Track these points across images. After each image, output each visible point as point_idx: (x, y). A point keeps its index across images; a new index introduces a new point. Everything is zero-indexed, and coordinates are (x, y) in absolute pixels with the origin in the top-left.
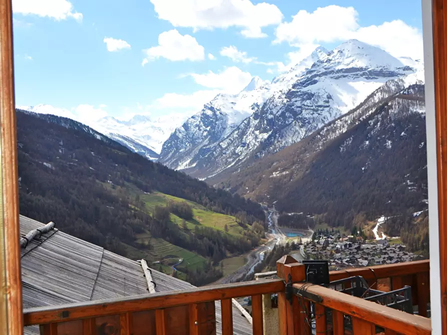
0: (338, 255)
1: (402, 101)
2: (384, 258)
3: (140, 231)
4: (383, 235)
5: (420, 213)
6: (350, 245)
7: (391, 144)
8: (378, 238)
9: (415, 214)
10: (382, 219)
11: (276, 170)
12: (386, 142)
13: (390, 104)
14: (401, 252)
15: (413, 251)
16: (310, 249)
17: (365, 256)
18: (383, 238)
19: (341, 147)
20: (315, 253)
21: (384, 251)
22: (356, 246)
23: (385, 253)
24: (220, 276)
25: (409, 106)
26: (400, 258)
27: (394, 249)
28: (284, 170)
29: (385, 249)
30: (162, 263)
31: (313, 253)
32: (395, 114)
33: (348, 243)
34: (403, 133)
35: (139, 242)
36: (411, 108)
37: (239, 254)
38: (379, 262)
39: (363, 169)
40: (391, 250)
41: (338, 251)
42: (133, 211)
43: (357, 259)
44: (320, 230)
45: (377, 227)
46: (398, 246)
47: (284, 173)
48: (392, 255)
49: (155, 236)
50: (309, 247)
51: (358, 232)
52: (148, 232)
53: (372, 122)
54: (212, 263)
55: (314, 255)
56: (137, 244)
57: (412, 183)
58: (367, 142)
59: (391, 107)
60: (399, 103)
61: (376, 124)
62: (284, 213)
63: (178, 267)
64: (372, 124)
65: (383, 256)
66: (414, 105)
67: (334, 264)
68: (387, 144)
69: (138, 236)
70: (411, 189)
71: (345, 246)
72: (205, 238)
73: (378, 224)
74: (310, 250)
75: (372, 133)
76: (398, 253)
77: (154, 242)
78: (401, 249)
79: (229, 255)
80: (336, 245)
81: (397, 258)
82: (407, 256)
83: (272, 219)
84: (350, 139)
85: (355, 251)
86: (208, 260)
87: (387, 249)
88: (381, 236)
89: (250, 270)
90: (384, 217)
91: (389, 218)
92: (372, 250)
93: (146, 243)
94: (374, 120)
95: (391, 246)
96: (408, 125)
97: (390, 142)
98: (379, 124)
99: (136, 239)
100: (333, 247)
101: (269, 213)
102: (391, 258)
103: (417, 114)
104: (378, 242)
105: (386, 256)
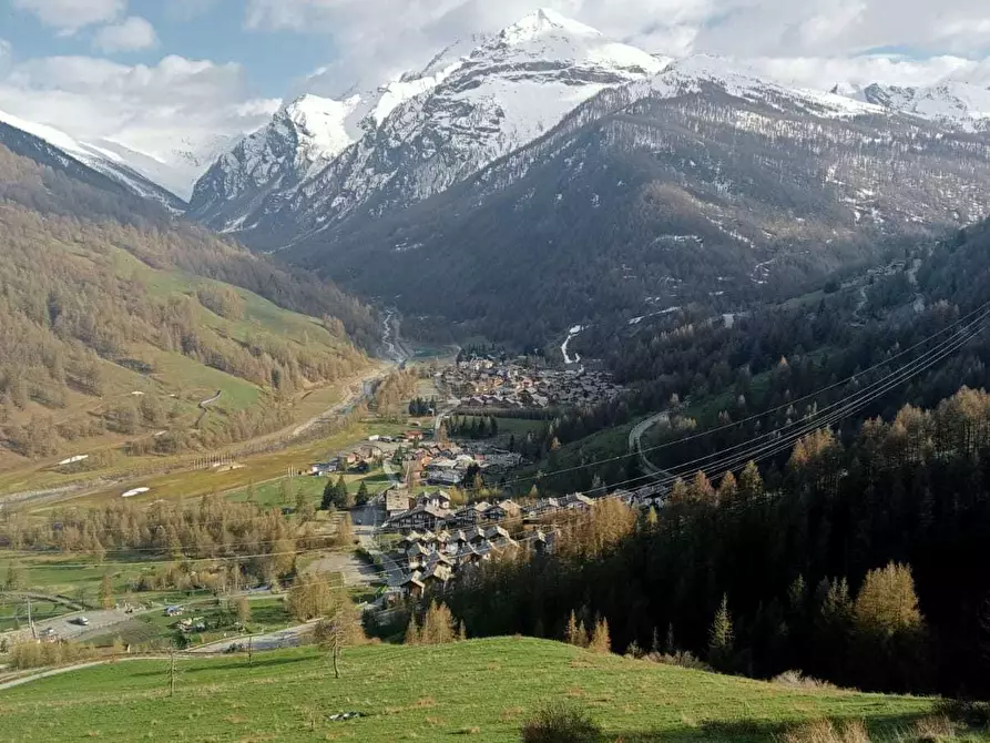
0: (499, 388)
1: (623, 127)
2: (576, 393)
4: (576, 355)
5: (639, 319)
7: (599, 200)
8: (568, 361)
9: (631, 321)
10: (576, 330)
11: (400, 241)
12: (591, 197)
13: (602, 130)
14: (605, 384)
15: (622, 382)
17: (544, 390)
18: (576, 361)
19: (516, 203)
21: (576, 382)
23: (578, 386)
25: (634, 134)
27: (592, 378)
28: (415, 240)
29: (578, 378)
30: (178, 398)
32: (610, 149)
34: (620, 183)
36: (637, 140)
38: (567, 400)
40: (587, 379)
43: (529, 395)
44: (471, 346)
45: (566, 342)
46: (600, 374)
47: (415, 246)
48: (588, 388)
50: (451, 374)
53: (569, 161)
55: (458, 386)
57: (630, 269)
58: (560, 197)
59: (603, 136)
60: (617, 130)
61: (576, 164)
62: (412, 316)
64: (570, 164)
65: (573, 390)
66: (642, 133)
67: (492, 401)
68: (594, 200)
70: (628, 280)
71: (512, 372)
73: (569, 337)
75: (569, 180)
76: (598, 385)
78: (603, 378)
80: (498, 370)
82: (612, 390)
83: (390, 326)
84: (532, 191)
87: (582, 378)
88: (572, 357)
90: (579, 326)
91: (587, 327)
92: (556, 380)
94: (573, 158)
95: (587, 374)
97: (598, 196)
101: (386, 315)
102: (586, 394)
103: (646, 149)
104: (567, 366)
105: (580, 390)
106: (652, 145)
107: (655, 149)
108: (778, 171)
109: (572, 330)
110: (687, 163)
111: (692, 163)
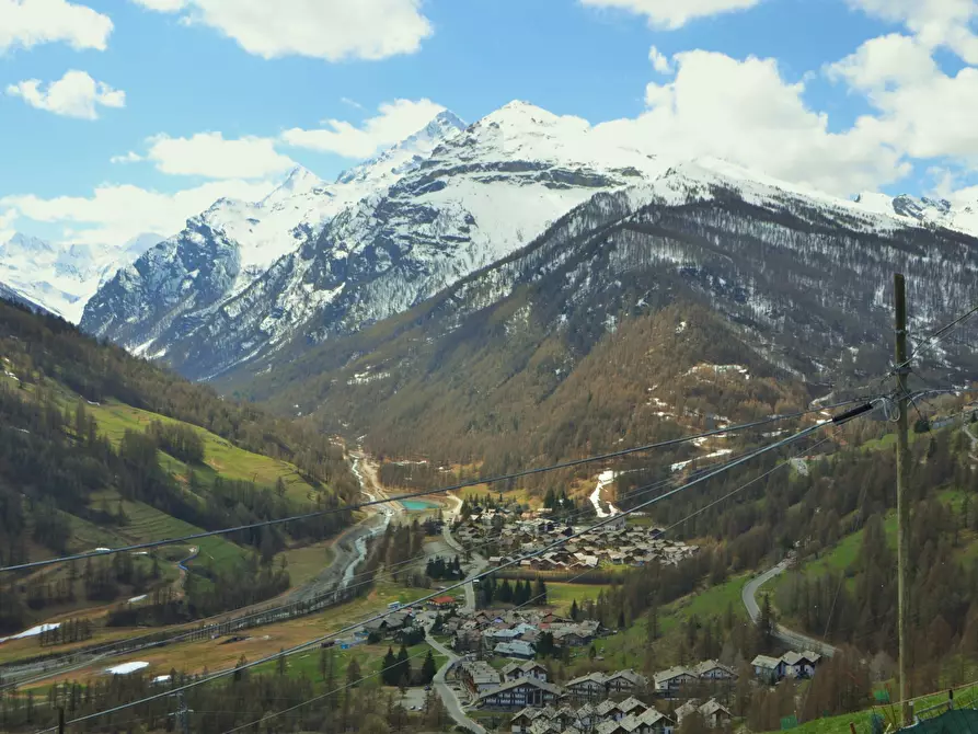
0: (529, 546)
1: (636, 237)
2: (627, 552)
3: (95, 485)
4: (611, 507)
5: (684, 463)
6: (551, 527)
7: (616, 322)
9: (674, 466)
10: (607, 477)
11: (360, 369)
12: (605, 319)
13: (610, 240)
14: (660, 541)
15: (681, 539)
16: (466, 533)
17: (587, 549)
18: (612, 515)
19: (507, 324)
20: (480, 540)
21: (623, 539)
22: (564, 528)
23: (626, 544)
24: (285, 586)
25: (649, 247)
26: (660, 552)
27: (641, 534)
28: (378, 369)
29: (624, 534)
30: (152, 556)
31: (475, 540)
32: (622, 262)
33: (547, 521)
34: (641, 302)
35: (96, 507)
36: (653, 251)
37: (312, 542)
38: (619, 560)
39: (558, 371)
40: (636, 536)
41: (526, 538)
42: (74, 441)
43: (572, 554)
44: (474, 496)
45: (597, 492)
46: (651, 529)
47: (380, 376)
48: (642, 546)
49: (127, 495)
50: (463, 530)
51: (561, 501)
52: (112, 488)
53: (572, 276)
54: (259, 557)
55: (477, 544)
56: (92, 512)
57: (664, 404)
58: (564, 318)
59: (613, 247)
60: (629, 239)
61: (580, 280)
62: (386, 460)
63: (190, 564)
64: (573, 279)
65: (624, 549)
66: (659, 245)
67: (528, 562)
68: (608, 322)
69: (94, 496)
70: (664, 416)
71: (541, 527)
72: (240, 505)
73: (599, 486)
74: (467, 535)
75: (574, 298)
76: (653, 542)
77: (129, 509)
78: (657, 535)
79: (290, 543)
80: (521, 525)
81: (654, 552)
82: (673, 549)
83: (361, 473)
84: (526, 310)
85: (565, 538)
86: (249, 552)
87: (629, 534)
88: (606, 510)
89: (344, 574)
90: (611, 472)
91: (622, 473)
92: (596, 537)
93: (114, 511)
94: (575, 272)
95: (635, 529)
96: (651, 286)
97: (613, 318)
98: (588, 279)
99: (87, 502)
100: (514, 531)
101: (352, 460)
102: (641, 553)
103: (667, 264)
104: (604, 522)
105: (631, 548)
106: (674, 260)
107: (677, 263)
108: (819, 292)
109: (601, 477)
110: (716, 281)
111: (722, 282)
